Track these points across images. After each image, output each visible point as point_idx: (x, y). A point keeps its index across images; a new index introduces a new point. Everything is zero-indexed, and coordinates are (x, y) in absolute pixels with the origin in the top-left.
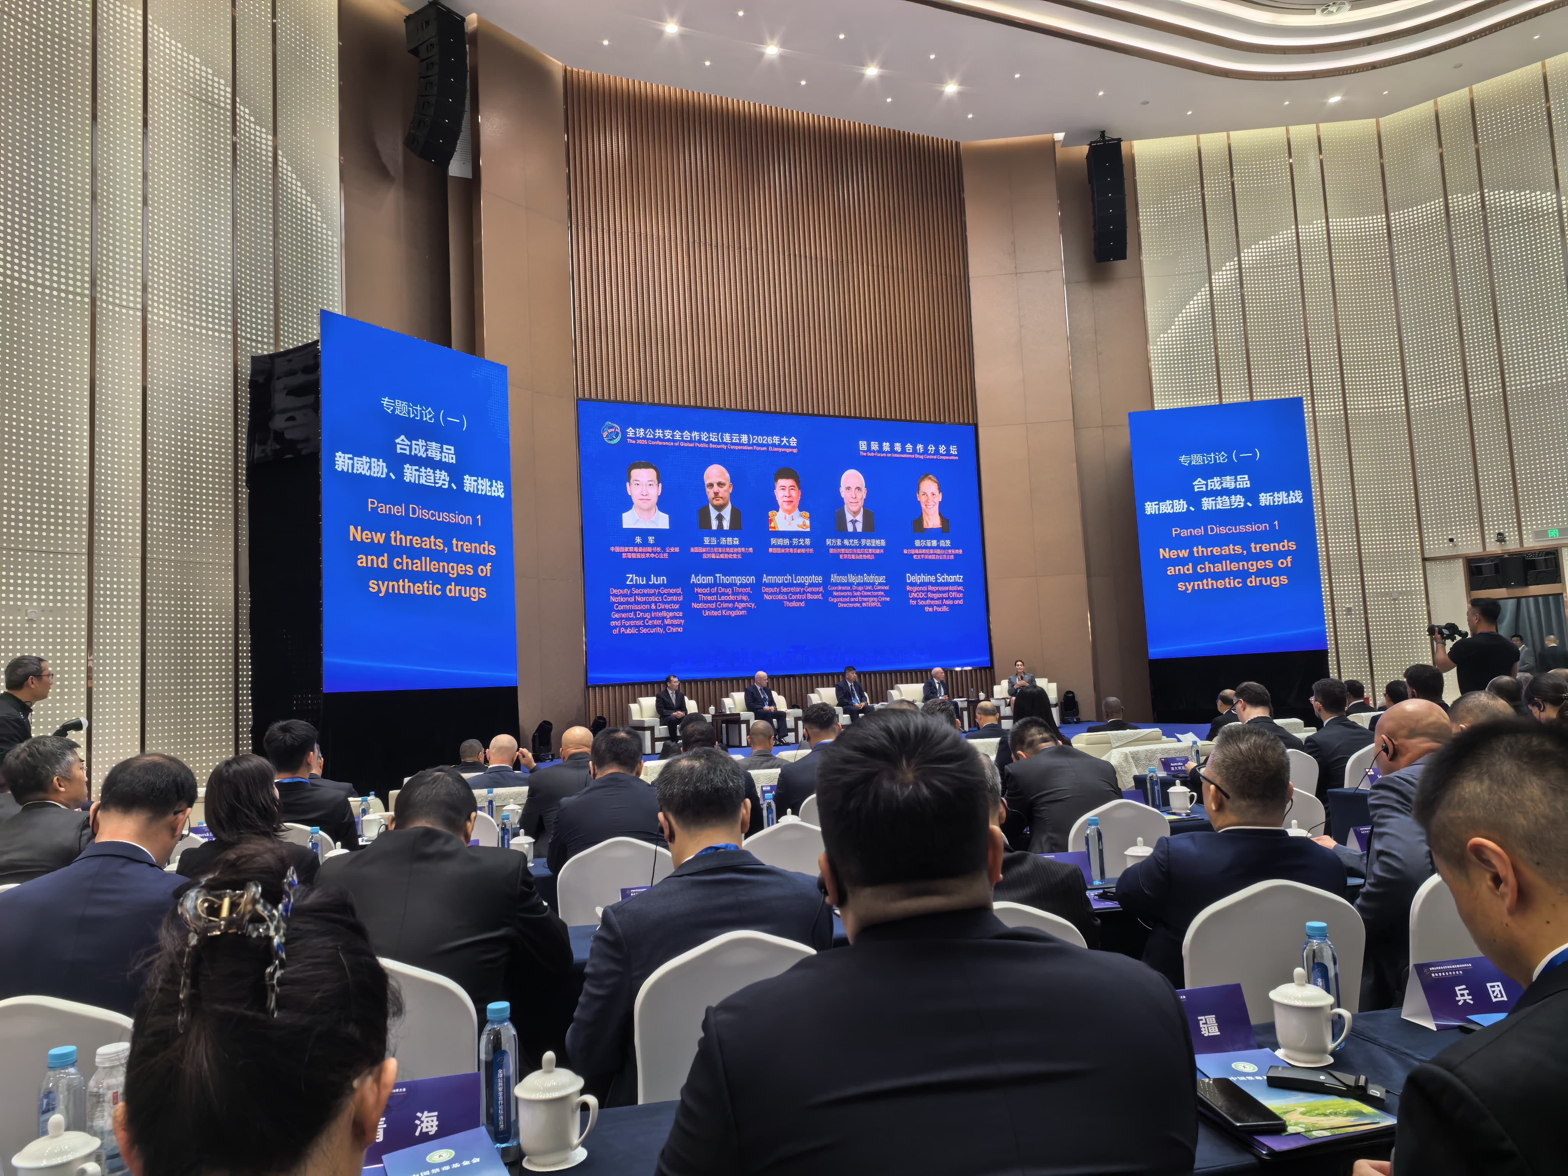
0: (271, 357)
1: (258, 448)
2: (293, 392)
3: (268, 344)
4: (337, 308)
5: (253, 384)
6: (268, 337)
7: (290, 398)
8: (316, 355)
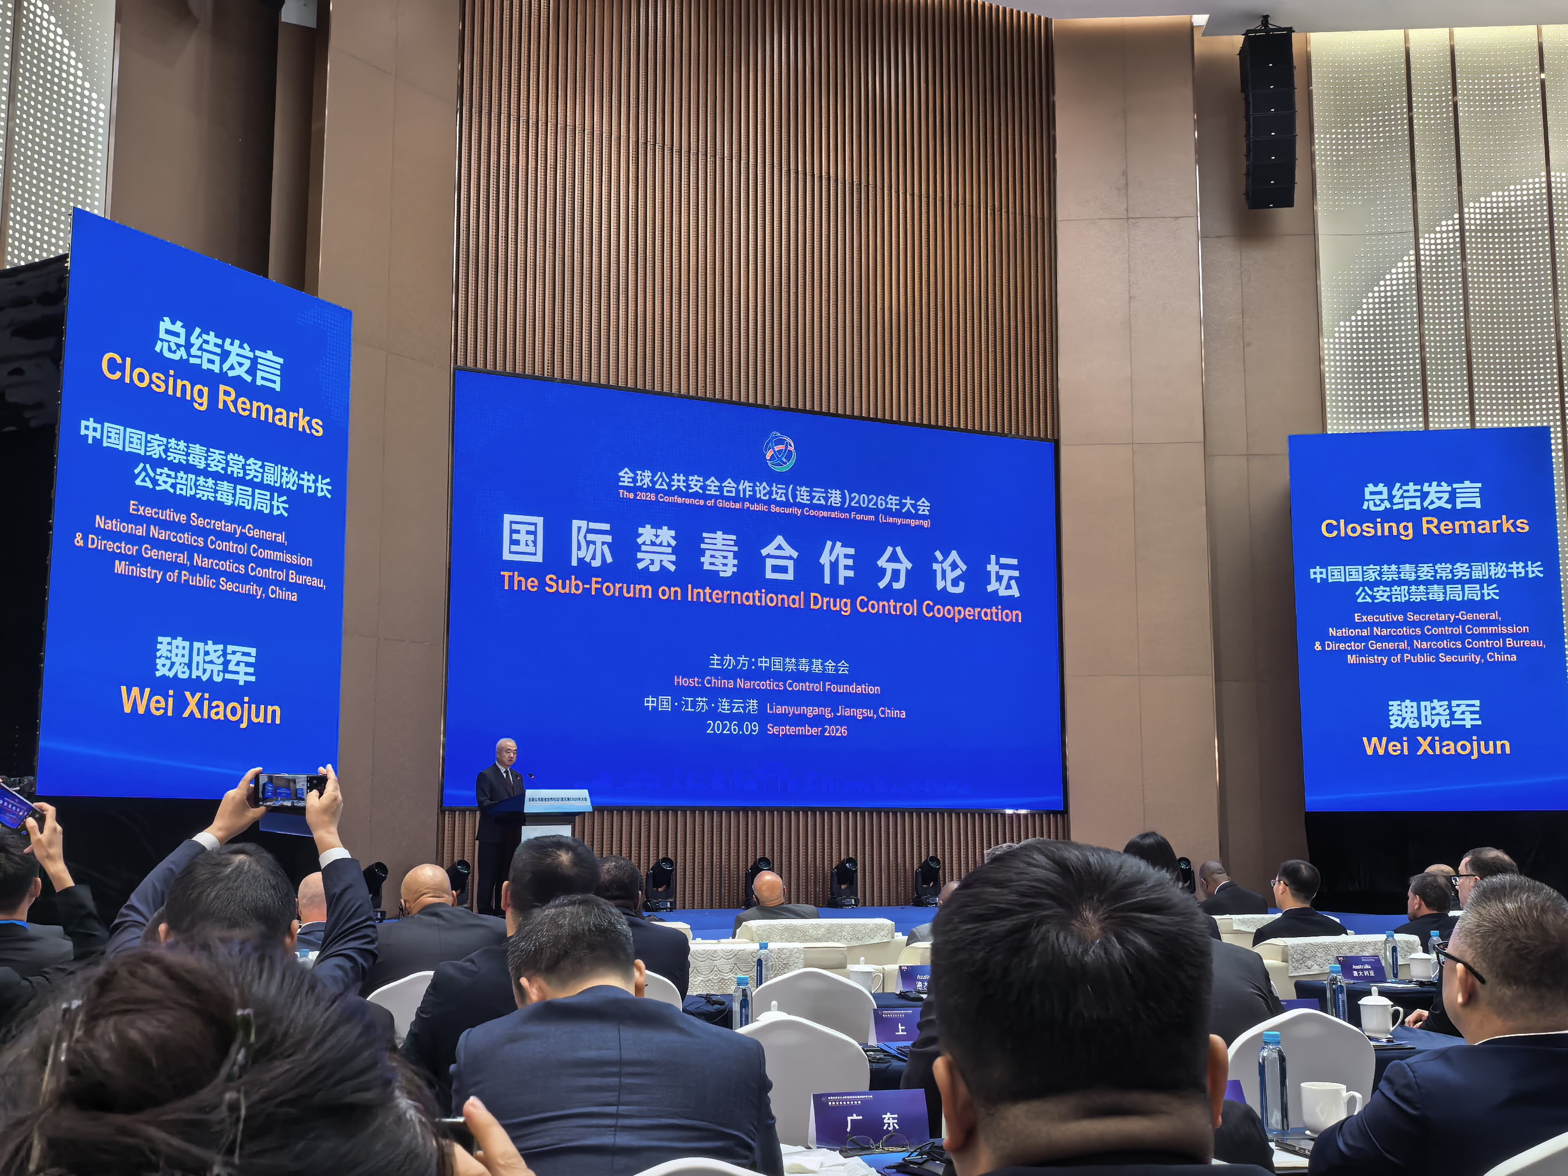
2: (26, 331)
4: (99, 207)
7: (18, 339)
8: (62, 279)
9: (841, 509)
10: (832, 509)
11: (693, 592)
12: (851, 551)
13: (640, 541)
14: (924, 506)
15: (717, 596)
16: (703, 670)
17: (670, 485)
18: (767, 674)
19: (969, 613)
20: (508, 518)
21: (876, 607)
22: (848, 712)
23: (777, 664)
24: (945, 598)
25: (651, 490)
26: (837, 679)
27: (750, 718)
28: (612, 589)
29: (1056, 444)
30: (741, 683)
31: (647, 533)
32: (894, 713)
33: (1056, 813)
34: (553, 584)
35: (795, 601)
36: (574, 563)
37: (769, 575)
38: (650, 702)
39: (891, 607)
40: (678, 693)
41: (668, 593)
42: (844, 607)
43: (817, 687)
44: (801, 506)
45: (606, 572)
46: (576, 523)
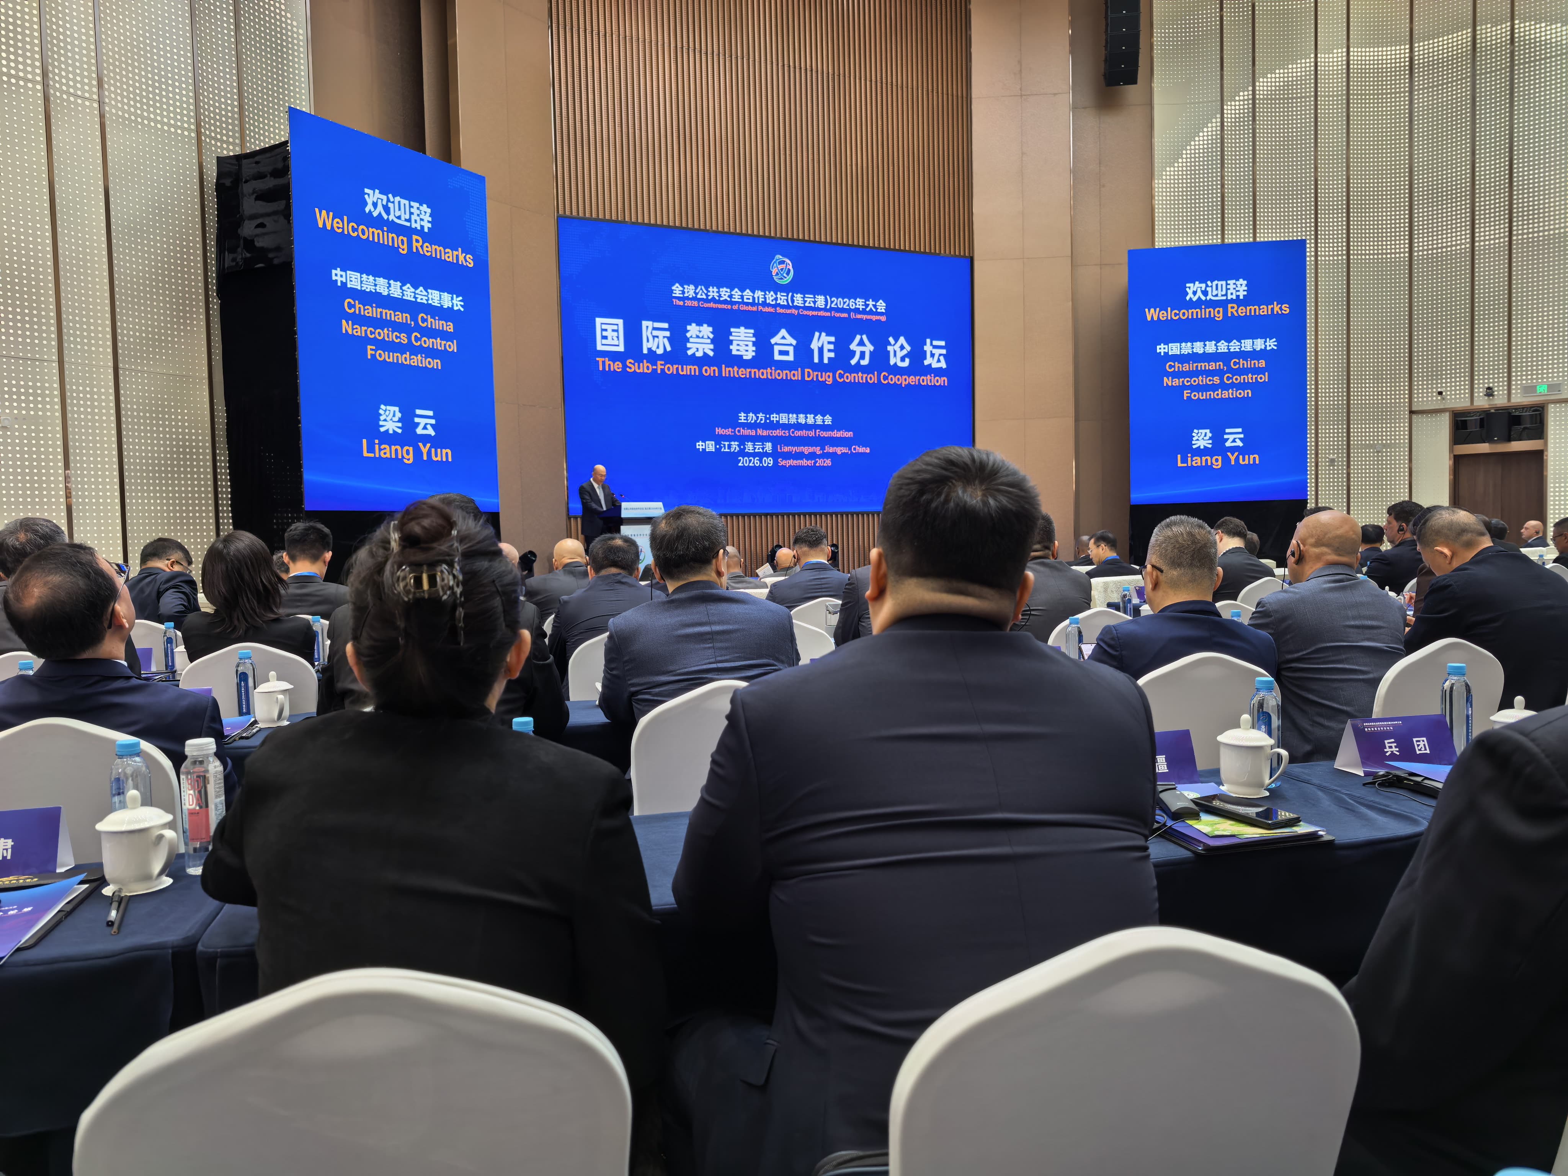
0: (238, 158)
1: (228, 257)
2: (263, 196)
3: (234, 144)
4: (305, 106)
5: (219, 187)
6: (233, 137)
7: (260, 203)
8: (286, 158)
9: (825, 310)
11: (726, 371)
12: (832, 339)
13: (688, 335)
14: (881, 306)
15: (743, 373)
16: (735, 424)
17: (707, 295)
18: (778, 426)
19: (912, 380)
20: (599, 321)
21: (850, 378)
22: (831, 450)
23: (783, 418)
24: (896, 370)
25: (695, 299)
26: (824, 427)
27: (766, 455)
28: (671, 369)
29: (971, 260)
30: (760, 432)
31: (693, 329)
32: (861, 450)
34: (632, 367)
35: (795, 375)
36: (645, 351)
37: (777, 357)
38: (700, 445)
39: (860, 377)
40: (718, 439)
41: (709, 371)
42: (827, 378)
43: (811, 434)
44: (797, 308)
45: (667, 357)
46: (645, 324)
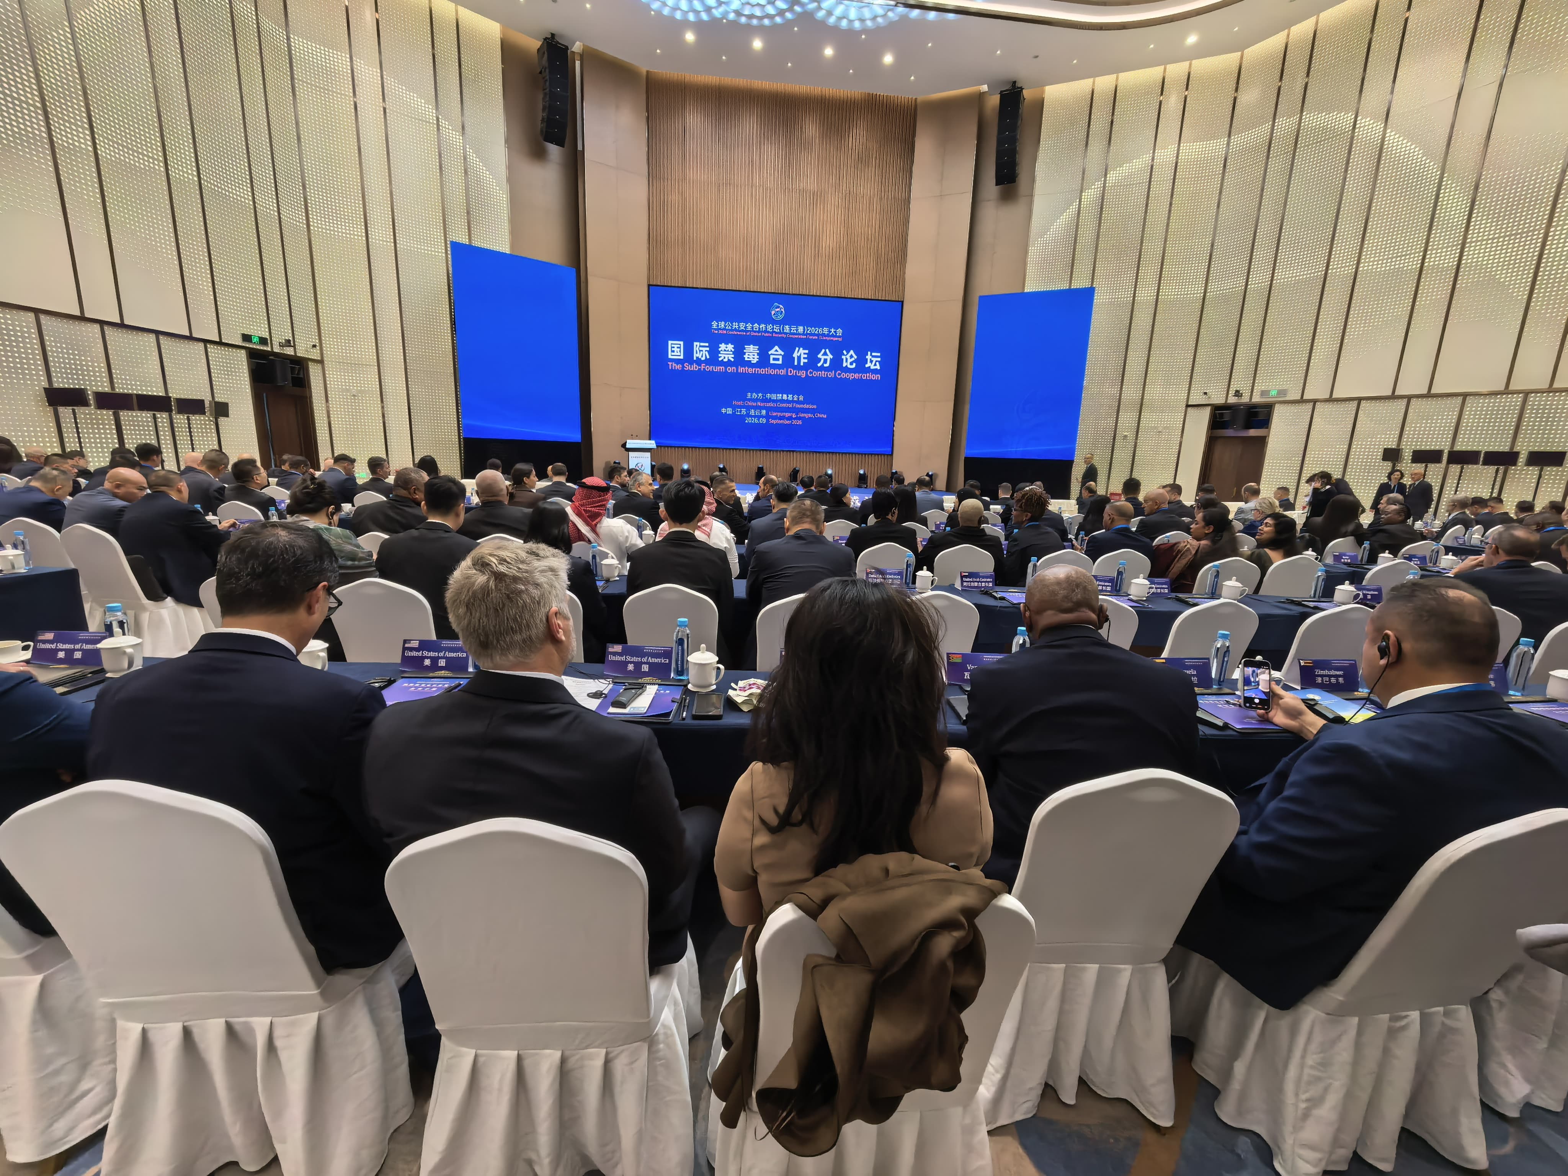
9: (803, 334)
10: (799, 334)
11: (741, 370)
12: (807, 351)
13: (720, 349)
14: (840, 332)
15: (751, 370)
16: (745, 399)
17: (732, 327)
18: (770, 400)
19: (856, 376)
20: (670, 342)
21: (816, 374)
22: (802, 415)
23: (774, 397)
24: (847, 370)
25: (724, 329)
26: (798, 402)
27: (763, 417)
28: (709, 368)
29: (902, 302)
30: (759, 404)
31: (723, 346)
32: (822, 416)
33: (888, 455)
34: (687, 367)
35: (783, 372)
36: (695, 359)
37: (772, 362)
38: (723, 411)
39: (823, 374)
40: (734, 407)
41: (730, 369)
42: (803, 374)
43: (790, 406)
44: (786, 333)
45: (707, 362)
46: (695, 343)
